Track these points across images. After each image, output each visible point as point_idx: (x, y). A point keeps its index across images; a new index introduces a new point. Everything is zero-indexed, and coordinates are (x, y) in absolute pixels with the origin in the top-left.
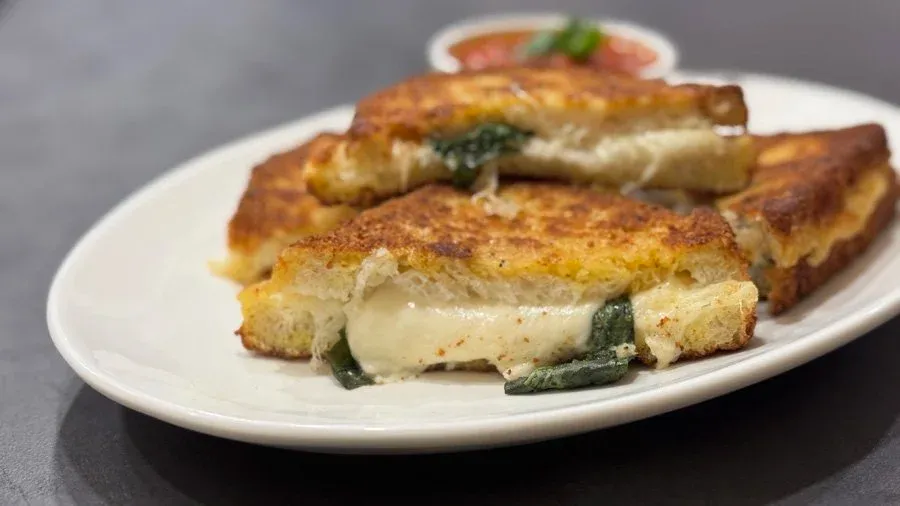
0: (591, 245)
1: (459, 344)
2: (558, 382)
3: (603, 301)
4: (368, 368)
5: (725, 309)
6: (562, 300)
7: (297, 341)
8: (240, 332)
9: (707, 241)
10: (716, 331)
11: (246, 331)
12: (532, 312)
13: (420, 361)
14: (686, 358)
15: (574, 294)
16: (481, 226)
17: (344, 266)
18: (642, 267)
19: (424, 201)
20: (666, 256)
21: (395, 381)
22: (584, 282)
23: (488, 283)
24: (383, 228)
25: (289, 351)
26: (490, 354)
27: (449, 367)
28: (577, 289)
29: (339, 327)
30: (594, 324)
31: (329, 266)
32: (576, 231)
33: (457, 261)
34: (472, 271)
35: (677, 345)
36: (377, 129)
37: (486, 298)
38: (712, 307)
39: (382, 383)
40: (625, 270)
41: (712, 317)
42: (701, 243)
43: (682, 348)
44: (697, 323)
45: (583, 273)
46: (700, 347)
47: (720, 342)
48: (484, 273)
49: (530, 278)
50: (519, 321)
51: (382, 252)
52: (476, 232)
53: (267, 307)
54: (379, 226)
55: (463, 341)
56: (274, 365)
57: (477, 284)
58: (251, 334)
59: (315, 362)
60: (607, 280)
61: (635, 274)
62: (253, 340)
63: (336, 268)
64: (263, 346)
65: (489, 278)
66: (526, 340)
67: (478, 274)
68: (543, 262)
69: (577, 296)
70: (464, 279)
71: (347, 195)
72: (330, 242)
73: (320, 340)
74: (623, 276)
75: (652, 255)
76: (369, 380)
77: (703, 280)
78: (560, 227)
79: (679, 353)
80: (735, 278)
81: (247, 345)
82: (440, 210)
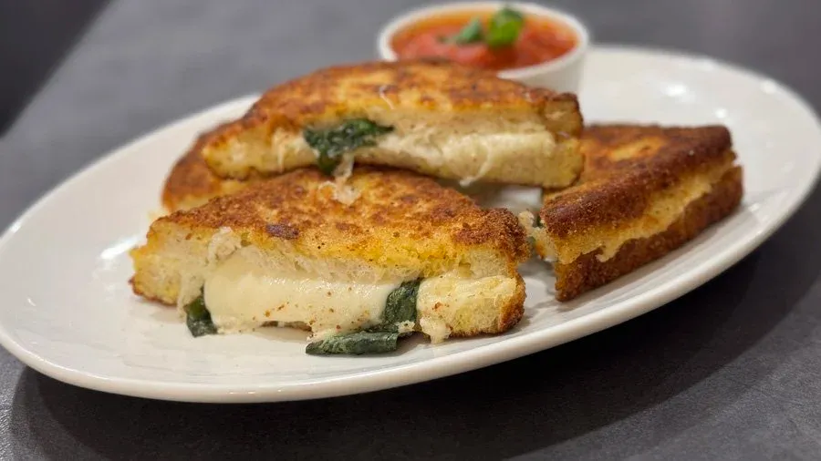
0: (397, 235)
1: (280, 308)
2: (344, 348)
3: (399, 283)
4: (216, 320)
5: (486, 300)
6: (366, 280)
7: (172, 293)
8: (132, 281)
9: (483, 241)
10: (478, 317)
11: (136, 280)
12: (340, 288)
13: (254, 319)
14: (456, 336)
15: (376, 276)
16: (324, 209)
17: (199, 238)
18: (431, 257)
19: (288, 184)
20: (450, 251)
21: (234, 333)
22: (385, 266)
23: (310, 261)
24: (239, 208)
25: (165, 299)
26: (305, 317)
27: (280, 324)
28: (378, 272)
29: (200, 286)
30: (388, 301)
31: (188, 237)
32: (393, 221)
33: (286, 241)
34: (298, 250)
35: (448, 326)
36: (264, 119)
37: (309, 271)
38: (475, 297)
39: (223, 334)
40: (415, 259)
41: (475, 305)
42: (478, 243)
43: (452, 328)
44: (465, 309)
45: (382, 259)
46: (467, 329)
47: (482, 327)
48: (308, 253)
49: (341, 260)
50: (329, 294)
51: (225, 230)
52: (315, 216)
53: (150, 264)
54: (237, 206)
55: (283, 307)
56: (153, 309)
57: (301, 259)
58: (139, 283)
59: (180, 311)
60: (403, 266)
61: (424, 263)
62: (141, 288)
63: (193, 239)
64: (147, 293)
65: (311, 256)
66: (332, 311)
67: (303, 253)
68: (351, 248)
69: (377, 277)
70: (292, 255)
71: (236, 172)
72: (192, 218)
73: (186, 295)
74: (415, 265)
75: (441, 247)
76: (214, 330)
77: (478, 273)
78: (384, 216)
79: (449, 332)
80: (504, 274)
81: (137, 292)
82: (297, 193)
